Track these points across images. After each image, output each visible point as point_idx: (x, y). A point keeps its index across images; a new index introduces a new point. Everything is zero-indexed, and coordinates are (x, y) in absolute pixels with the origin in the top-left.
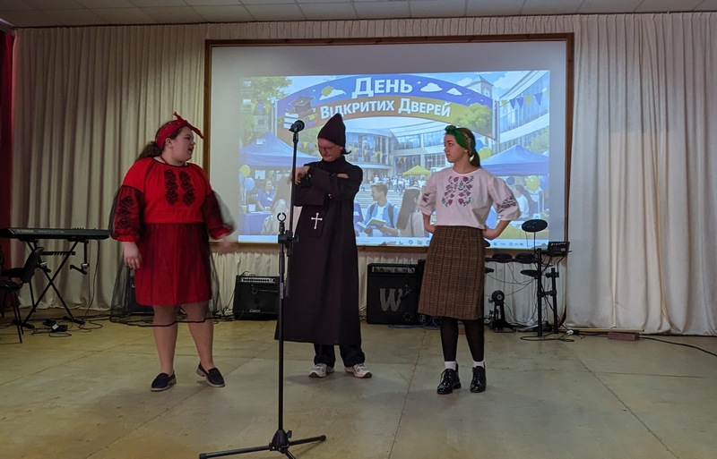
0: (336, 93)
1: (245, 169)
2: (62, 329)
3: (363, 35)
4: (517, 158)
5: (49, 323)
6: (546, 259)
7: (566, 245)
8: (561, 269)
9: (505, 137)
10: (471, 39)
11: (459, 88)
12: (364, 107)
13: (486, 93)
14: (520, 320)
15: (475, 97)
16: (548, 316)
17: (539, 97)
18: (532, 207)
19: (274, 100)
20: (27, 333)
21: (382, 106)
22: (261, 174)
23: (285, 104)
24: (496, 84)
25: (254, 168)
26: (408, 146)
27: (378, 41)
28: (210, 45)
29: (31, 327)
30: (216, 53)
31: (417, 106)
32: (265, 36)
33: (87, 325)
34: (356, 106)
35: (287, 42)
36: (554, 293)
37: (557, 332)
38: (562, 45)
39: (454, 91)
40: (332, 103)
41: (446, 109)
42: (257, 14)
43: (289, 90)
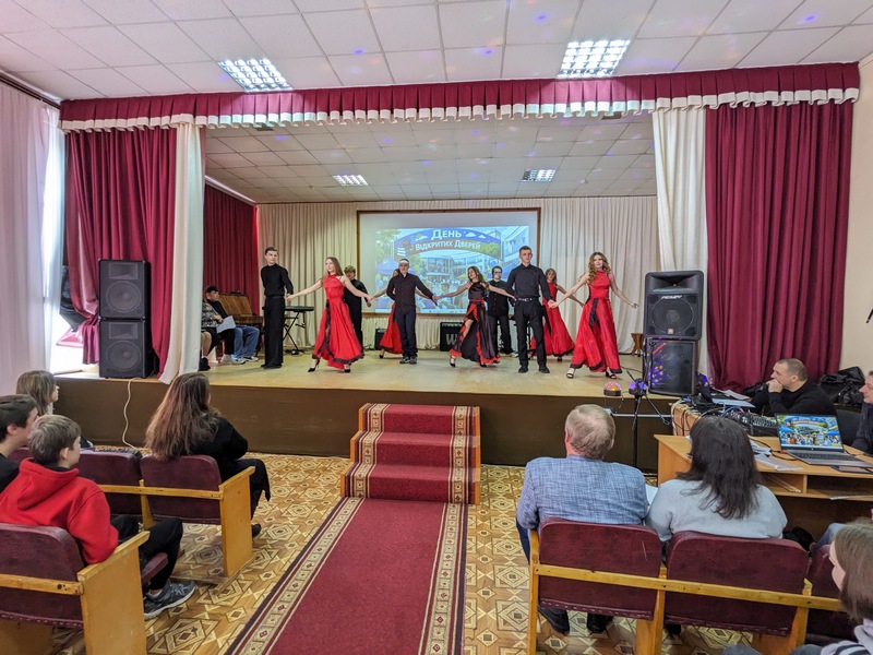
0: (423, 237)
1: (379, 276)
2: (296, 354)
3: (436, 208)
10: (491, 210)
11: (485, 235)
12: (437, 244)
13: (498, 237)
15: (492, 239)
19: (392, 241)
21: (446, 244)
22: (386, 279)
23: (398, 243)
24: (503, 233)
25: (382, 276)
27: (444, 211)
28: (359, 213)
30: (362, 216)
31: (463, 244)
34: (433, 244)
35: (398, 211)
38: (536, 212)
39: (482, 237)
40: (421, 242)
41: (477, 245)
42: (383, 197)
43: (400, 236)
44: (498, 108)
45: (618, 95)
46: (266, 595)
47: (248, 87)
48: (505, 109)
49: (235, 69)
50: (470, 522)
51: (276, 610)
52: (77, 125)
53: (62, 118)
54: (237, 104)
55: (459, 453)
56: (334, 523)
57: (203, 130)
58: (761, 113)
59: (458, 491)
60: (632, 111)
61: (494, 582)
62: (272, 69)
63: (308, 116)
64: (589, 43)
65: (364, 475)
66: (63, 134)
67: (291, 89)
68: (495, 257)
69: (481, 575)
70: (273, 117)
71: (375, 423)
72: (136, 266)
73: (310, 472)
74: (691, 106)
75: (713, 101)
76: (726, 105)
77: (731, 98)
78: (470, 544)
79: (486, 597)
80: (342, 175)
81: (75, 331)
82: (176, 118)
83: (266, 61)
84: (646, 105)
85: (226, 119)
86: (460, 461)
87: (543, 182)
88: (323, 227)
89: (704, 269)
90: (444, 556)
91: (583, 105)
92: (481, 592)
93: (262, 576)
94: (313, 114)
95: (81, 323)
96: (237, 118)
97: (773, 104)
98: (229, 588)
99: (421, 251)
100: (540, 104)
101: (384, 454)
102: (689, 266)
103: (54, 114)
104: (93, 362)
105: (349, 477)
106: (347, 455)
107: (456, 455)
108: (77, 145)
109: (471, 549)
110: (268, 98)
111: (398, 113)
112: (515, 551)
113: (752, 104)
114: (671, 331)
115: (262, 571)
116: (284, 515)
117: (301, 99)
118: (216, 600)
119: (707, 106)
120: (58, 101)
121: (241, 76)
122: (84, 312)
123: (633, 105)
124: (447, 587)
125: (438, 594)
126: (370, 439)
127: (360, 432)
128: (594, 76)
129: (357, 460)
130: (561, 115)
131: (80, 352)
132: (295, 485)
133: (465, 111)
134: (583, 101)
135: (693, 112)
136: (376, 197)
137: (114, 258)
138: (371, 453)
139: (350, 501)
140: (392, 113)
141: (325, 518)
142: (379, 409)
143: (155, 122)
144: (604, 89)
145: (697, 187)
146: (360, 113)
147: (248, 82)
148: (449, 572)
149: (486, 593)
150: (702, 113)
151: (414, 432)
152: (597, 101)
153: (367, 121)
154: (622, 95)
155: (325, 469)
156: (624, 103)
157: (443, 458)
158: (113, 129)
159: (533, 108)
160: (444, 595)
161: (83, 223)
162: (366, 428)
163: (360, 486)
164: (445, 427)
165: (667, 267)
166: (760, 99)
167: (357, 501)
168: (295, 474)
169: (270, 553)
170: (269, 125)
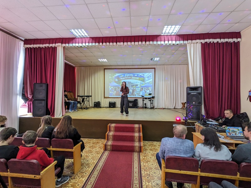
0: (122, 76)
1: (110, 87)
2: (87, 109)
3: (126, 68)
4: (148, 85)
5: (85, 108)
6: (152, 99)
7: (154, 97)
8: (154, 100)
9: (146, 82)
10: (141, 68)
11: (140, 75)
12: (127, 78)
13: (143, 76)
14: (148, 107)
16: (152, 106)
17: (151, 76)
18: (150, 91)
19: (114, 77)
20: (82, 109)
21: (129, 78)
22: (112, 87)
23: (116, 78)
24: (145, 75)
26: (133, 83)
27: (129, 69)
28: (105, 69)
30: (105, 70)
31: (134, 78)
32: (112, 68)
33: (90, 109)
34: (125, 78)
35: (115, 69)
36: (153, 103)
37: (153, 108)
38: (154, 69)
39: (139, 76)
40: (122, 77)
41: (138, 78)
42: (111, 65)
43: (116, 76)
44: (146, 42)
45: (178, 39)
46: (86, 179)
47: (77, 36)
48: (147, 43)
49: (74, 32)
50: (141, 157)
51: (90, 183)
52: (28, 46)
53: (24, 44)
54: (74, 41)
55: (137, 138)
56: (103, 158)
57: (64, 48)
58: (216, 44)
59: (137, 149)
60: (181, 44)
61: (150, 175)
62: (84, 32)
63: (94, 44)
64: (170, 26)
65: (110, 144)
66: (24, 48)
67: (89, 37)
68: (143, 81)
69: (146, 173)
70: (84, 44)
71: (112, 129)
72: (44, 85)
73: (93, 143)
74: (197, 43)
75: (203, 41)
76: (207, 42)
77: (208, 40)
78: (142, 164)
79: (148, 179)
80: (100, 59)
81: (26, 103)
82: (57, 45)
83: (83, 30)
84: (185, 42)
85: (71, 45)
86: (137, 140)
87: (156, 61)
88: (95, 73)
89: (202, 86)
90: (135, 167)
91: (168, 42)
92: (146, 177)
93: (84, 174)
94: (95, 44)
95: (27, 101)
96: (74, 45)
97: (219, 42)
98: (75, 177)
99: (122, 80)
100: (157, 41)
101: (115, 138)
102: (198, 85)
103: (22, 43)
104: (30, 112)
105: (106, 144)
106: (104, 138)
107: (136, 138)
108: (28, 52)
109: (142, 165)
110: (82, 39)
111: (118, 43)
112: (155, 165)
113: (213, 42)
114: (194, 103)
115: (84, 172)
116: (88, 156)
117: (91, 39)
118: (72, 181)
119: (201, 43)
120: (23, 39)
121: (76, 33)
122: (28, 98)
123: (182, 42)
124: (137, 176)
125: (135, 178)
126: (111, 134)
127: (108, 132)
128: (171, 34)
129: (107, 140)
130: (162, 44)
131: (27, 109)
132: (90, 147)
133: (136, 43)
134: (168, 41)
135: (198, 44)
136: (110, 65)
137: (38, 83)
138: (112, 138)
139: (106, 152)
140: (117, 43)
141: (100, 157)
142: (113, 125)
143: (51, 45)
144: (174, 38)
145: (199, 64)
146: (108, 44)
147: (77, 35)
148: (137, 172)
149: (148, 178)
150: (200, 44)
151: (123, 132)
152: (172, 41)
153: (110, 45)
154: (179, 39)
155: (98, 143)
156: (179, 41)
157: (132, 139)
158: (39, 47)
159: (155, 43)
160: (136, 179)
161: (29, 73)
162: (110, 131)
163: (109, 147)
164: (132, 130)
165: (192, 85)
166: (215, 41)
167: (108, 152)
168: (90, 144)
169: (85, 167)
170: (82, 46)
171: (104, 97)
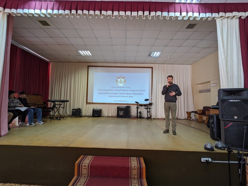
2: (60, 119)
3: (116, 66)
5: (57, 118)
6: (149, 106)
7: (152, 103)
8: (151, 107)
10: (135, 67)
14: (144, 116)
16: (149, 116)
20: (52, 120)
27: (119, 67)
28: (88, 66)
29: (53, 119)
30: (90, 68)
32: (99, 65)
33: (64, 118)
36: (150, 112)
37: (150, 119)
38: (151, 69)
45: (202, 10)
54: (27, 5)
70: (44, 11)
71: (85, 171)
74: (234, 16)
75: (243, 15)
80: (81, 50)
84: (214, 15)
85: (20, 11)
91: (187, 14)
94: (63, 11)
96: (26, 11)
100: (168, 12)
111: (104, 12)
117: (58, 4)
119: (240, 17)
123: (209, 15)
127: (75, 177)
128: (191, 2)
130: (177, 17)
135: (234, 19)
136: (95, 61)
140: (101, 12)
144: (196, 8)
146: (86, 12)
150: (238, 20)
152: (193, 13)
153: (89, 16)
156: (205, 14)
159: (165, 14)
162: (79, 175)
164: (125, 174)
170: (41, 15)
171: (87, 103)
